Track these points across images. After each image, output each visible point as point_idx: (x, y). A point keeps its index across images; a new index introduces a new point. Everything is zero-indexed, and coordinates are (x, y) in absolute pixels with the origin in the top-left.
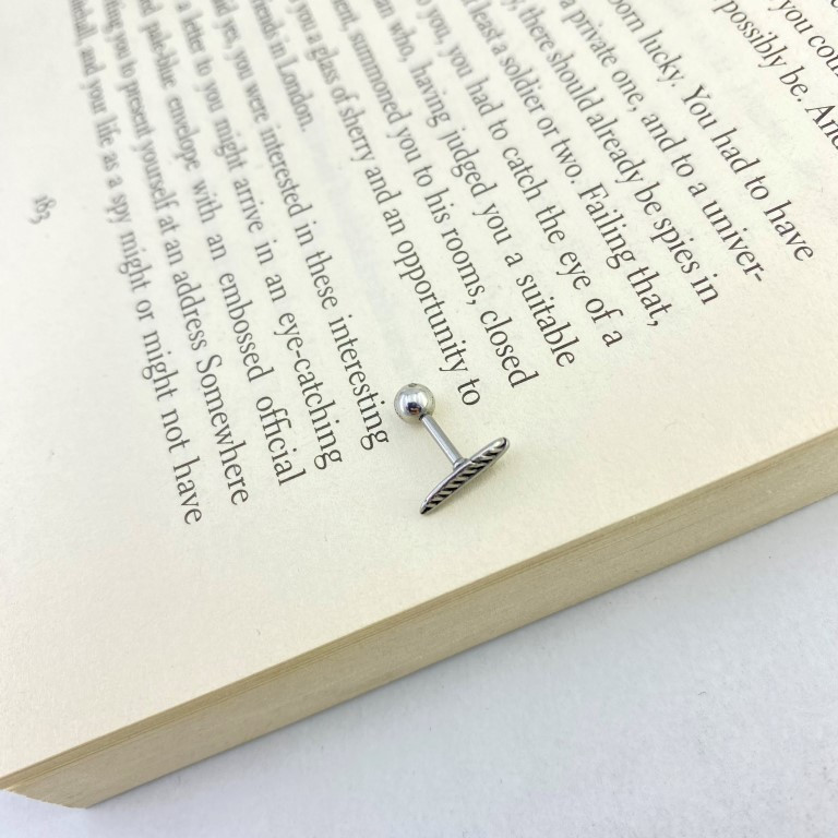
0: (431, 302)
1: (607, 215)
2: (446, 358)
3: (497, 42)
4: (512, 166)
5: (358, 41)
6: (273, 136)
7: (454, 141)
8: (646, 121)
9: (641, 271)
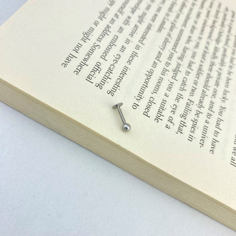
0: (146, 84)
1: (189, 107)
2: (138, 96)
3: (203, 60)
4: (183, 81)
5: (182, 31)
6: (151, 26)
7: (179, 65)
8: (211, 102)
9: (184, 123)
